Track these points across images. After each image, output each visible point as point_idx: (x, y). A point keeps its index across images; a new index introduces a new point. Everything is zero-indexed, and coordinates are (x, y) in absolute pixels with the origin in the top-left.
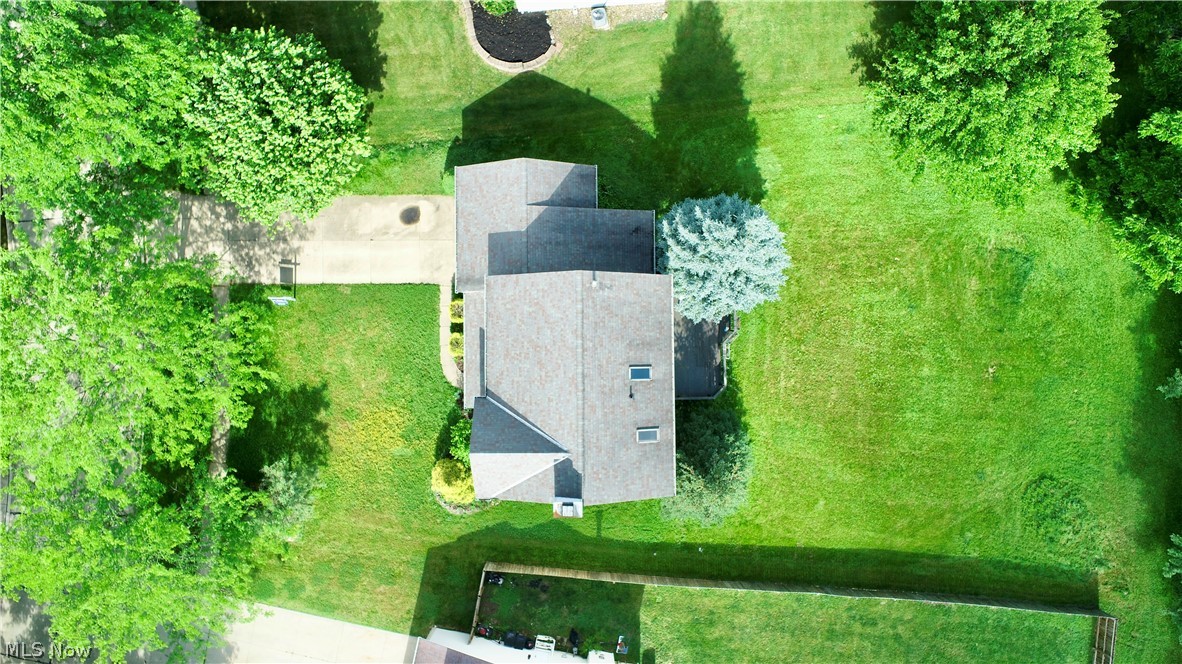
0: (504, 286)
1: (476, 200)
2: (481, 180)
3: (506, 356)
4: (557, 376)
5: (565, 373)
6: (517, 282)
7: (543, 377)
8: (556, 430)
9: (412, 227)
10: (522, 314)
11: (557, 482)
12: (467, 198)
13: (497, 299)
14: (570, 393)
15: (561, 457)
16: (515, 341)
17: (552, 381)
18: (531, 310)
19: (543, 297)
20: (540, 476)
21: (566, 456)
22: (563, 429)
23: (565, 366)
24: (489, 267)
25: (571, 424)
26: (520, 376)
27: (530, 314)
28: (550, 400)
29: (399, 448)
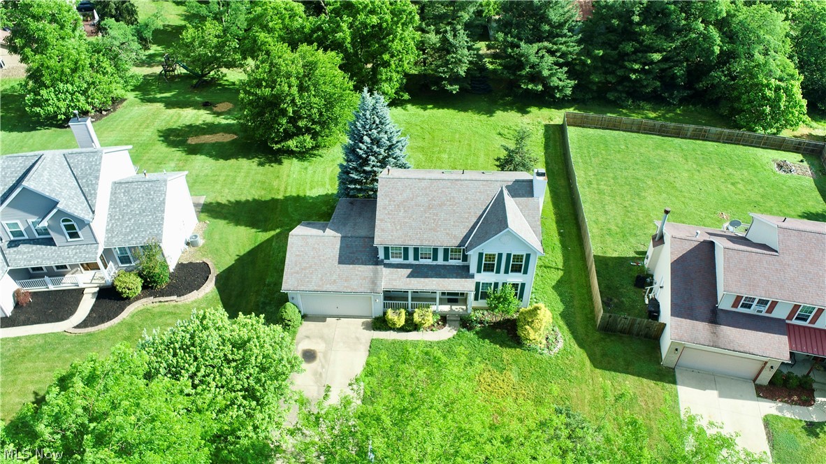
0: (383, 230)
1: (311, 274)
2: (297, 269)
3: (435, 230)
4: (450, 194)
5: (448, 188)
6: (382, 220)
7: (451, 203)
8: (488, 195)
9: (319, 355)
10: (405, 217)
11: (523, 196)
12: (308, 282)
13: (392, 236)
14: (461, 185)
15: (506, 192)
16: (424, 223)
17: (453, 197)
18: (403, 211)
19: (394, 201)
20: (521, 207)
21: (504, 189)
22: (486, 190)
23: (443, 188)
24: (365, 265)
25: (483, 185)
26: (450, 220)
27: (405, 211)
28: (467, 199)
29: (513, 376)
